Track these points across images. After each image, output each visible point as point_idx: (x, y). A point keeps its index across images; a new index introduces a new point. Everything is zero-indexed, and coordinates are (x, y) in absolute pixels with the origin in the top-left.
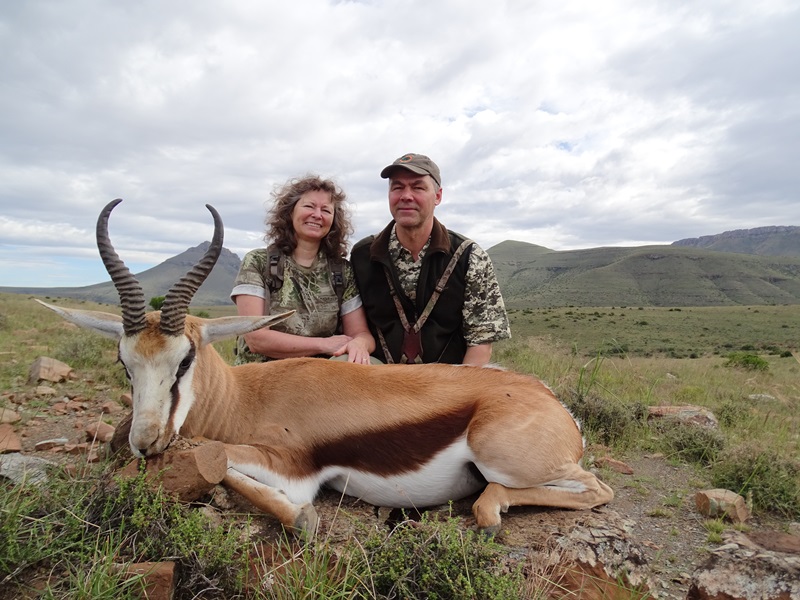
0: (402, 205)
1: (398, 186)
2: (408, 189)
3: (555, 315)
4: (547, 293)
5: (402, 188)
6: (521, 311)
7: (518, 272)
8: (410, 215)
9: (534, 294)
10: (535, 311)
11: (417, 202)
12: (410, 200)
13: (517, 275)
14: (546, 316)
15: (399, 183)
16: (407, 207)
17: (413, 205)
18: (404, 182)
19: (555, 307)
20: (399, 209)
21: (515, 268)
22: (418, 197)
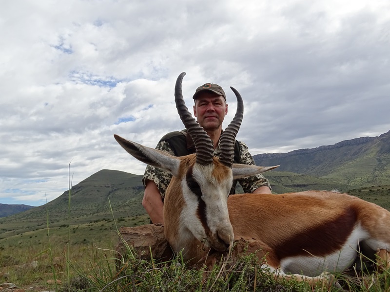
0: (207, 114)
1: (204, 103)
2: (211, 104)
3: (140, 220)
4: (134, 205)
5: (207, 104)
6: (117, 220)
7: (112, 191)
8: (213, 120)
9: (125, 206)
10: (127, 219)
11: (217, 112)
12: (213, 111)
13: (111, 194)
14: (135, 222)
15: (205, 101)
16: (211, 115)
17: (214, 114)
18: (209, 100)
19: (140, 215)
20: (205, 117)
21: (110, 189)
22: (217, 109)
